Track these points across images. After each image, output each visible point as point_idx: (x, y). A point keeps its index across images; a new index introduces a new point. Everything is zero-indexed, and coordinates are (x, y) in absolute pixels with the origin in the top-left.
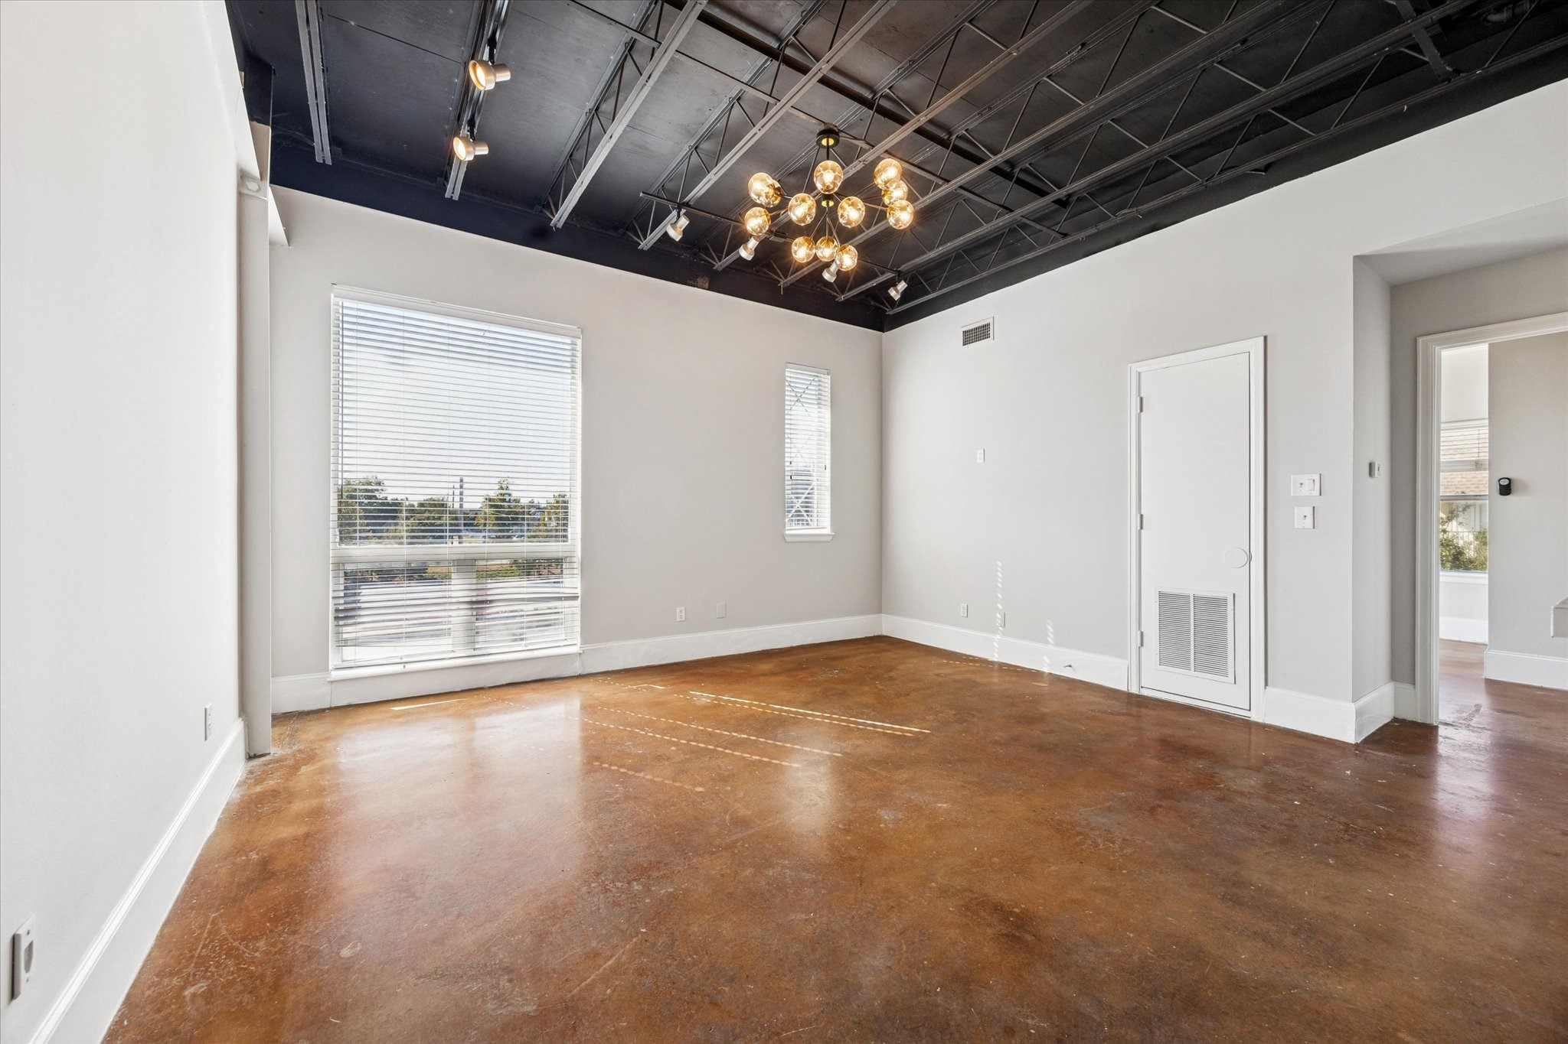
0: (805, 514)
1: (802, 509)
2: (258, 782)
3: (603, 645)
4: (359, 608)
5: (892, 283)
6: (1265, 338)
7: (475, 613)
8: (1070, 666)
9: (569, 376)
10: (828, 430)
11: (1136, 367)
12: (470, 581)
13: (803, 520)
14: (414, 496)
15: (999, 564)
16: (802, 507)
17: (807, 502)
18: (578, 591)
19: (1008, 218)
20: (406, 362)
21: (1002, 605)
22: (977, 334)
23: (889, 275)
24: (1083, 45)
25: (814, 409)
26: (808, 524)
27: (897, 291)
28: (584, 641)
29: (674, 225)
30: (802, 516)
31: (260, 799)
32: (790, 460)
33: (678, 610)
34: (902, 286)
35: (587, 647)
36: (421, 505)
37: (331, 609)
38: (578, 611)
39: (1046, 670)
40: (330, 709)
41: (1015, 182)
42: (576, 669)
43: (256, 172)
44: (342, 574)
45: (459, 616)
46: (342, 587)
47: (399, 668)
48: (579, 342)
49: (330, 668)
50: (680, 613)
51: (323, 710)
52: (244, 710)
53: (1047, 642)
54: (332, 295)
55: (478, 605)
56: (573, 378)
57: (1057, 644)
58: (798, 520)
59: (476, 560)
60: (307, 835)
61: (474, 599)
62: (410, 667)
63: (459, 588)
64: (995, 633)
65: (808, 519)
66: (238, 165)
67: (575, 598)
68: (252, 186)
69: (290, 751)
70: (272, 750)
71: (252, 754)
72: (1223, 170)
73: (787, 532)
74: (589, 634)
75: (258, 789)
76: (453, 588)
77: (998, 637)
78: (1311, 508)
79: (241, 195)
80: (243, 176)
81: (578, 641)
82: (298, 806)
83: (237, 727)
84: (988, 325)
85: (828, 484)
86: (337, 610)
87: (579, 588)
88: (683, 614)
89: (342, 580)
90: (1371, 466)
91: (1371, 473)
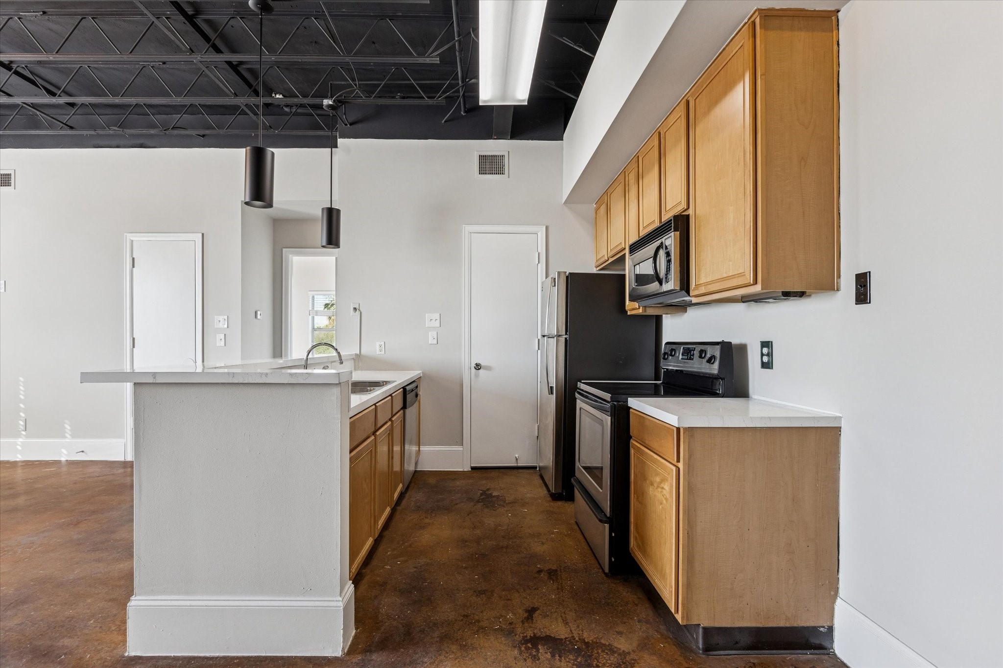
6: (203, 234)
8: (83, 452)
11: (130, 236)
15: (21, 379)
21: (24, 413)
22: (0, 180)
39: (63, 459)
53: (66, 437)
57: (73, 436)
64: (18, 435)
72: (174, 128)
77: (21, 440)
78: (224, 335)
84: (10, 174)
90: (256, 313)
91: (256, 317)
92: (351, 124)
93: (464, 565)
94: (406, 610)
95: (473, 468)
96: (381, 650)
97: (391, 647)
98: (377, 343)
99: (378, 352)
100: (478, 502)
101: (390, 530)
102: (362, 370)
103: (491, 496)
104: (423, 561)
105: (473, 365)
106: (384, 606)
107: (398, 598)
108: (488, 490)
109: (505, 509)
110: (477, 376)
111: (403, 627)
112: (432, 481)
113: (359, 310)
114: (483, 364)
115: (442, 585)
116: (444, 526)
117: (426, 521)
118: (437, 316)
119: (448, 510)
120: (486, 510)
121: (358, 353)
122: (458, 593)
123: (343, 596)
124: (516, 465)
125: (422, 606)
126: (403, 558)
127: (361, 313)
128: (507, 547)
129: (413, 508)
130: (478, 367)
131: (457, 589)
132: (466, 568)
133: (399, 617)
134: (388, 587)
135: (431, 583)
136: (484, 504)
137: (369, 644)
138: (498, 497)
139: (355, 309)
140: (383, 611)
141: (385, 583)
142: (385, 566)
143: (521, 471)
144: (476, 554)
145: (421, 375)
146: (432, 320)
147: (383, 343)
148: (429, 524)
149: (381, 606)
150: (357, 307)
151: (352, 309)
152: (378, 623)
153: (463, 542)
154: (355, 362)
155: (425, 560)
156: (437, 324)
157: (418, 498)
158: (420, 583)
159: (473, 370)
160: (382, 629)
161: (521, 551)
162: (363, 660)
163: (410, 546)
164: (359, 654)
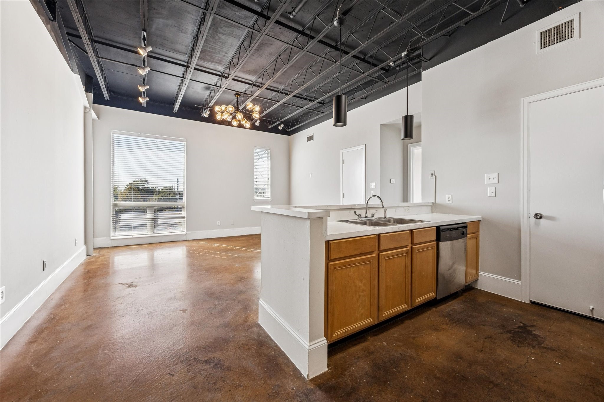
0: (263, 193)
1: (261, 192)
2: (89, 260)
3: (194, 232)
4: (120, 220)
5: (279, 125)
6: (366, 145)
7: (154, 222)
9: (183, 153)
10: (270, 167)
11: (342, 151)
12: (151, 213)
13: (262, 195)
14: (160, 186)
16: (262, 191)
17: (263, 190)
18: (185, 216)
19: (301, 110)
20: (133, 151)
22: (310, 138)
23: (278, 122)
24: (299, 73)
25: (266, 161)
26: (264, 196)
27: (281, 127)
28: (187, 230)
29: (205, 113)
30: (262, 194)
31: (89, 262)
32: (256, 176)
33: (218, 222)
34: (282, 125)
35: (188, 232)
36: (162, 189)
37: (111, 220)
38: (185, 221)
40: (111, 247)
41: (303, 99)
42: (184, 239)
43: (88, 106)
44: (114, 210)
45: (149, 223)
46: (115, 214)
47: (131, 237)
48: (186, 143)
49: (111, 236)
50: (218, 223)
51: (109, 247)
52: (86, 243)
54: (111, 133)
55: (155, 220)
56: (184, 154)
58: (260, 195)
59: (154, 207)
60: (99, 267)
61: (154, 218)
62: (134, 236)
63: (149, 214)
65: (264, 195)
66: (84, 106)
67: (184, 218)
68: (88, 110)
69: (98, 255)
70: (93, 254)
71: (88, 255)
72: (352, 100)
73: (255, 199)
74: (189, 228)
75: (89, 261)
76: (148, 214)
78: (373, 191)
79: (85, 113)
80: (85, 108)
81: (185, 231)
82: (98, 263)
83: (84, 247)
84: (312, 136)
85: (270, 184)
86: (113, 220)
87: (186, 215)
88: (219, 223)
89: (115, 212)
90: (390, 180)
91: (390, 182)
92: (429, 60)
93: (438, 375)
94: (365, 378)
95: (532, 302)
96: (325, 392)
97: (331, 395)
98: (447, 196)
99: (447, 202)
100: (509, 332)
101: (412, 320)
102: (436, 213)
103: (530, 333)
104: (411, 352)
105: (533, 214)
106: (356, 366)
107: (369, 367)
108: (531, 326)
109: (533, 351)
110: (537, 224)
111: (351, 388)
112: (481, 300)
113: (435, 175)
114: (544, 214)
115: (405, 378)
116: (454, 337)
117: (445, 327)
118: (496, 175)
119: (471, 326)
120: (510, 342)
121: (434, 202)
122: (409, 393)
123: (311, 344)
124: (591, 316)
125: (376, 383)
126: (400, 343)
127: (436, 177)
128: (496, 385)
129: (444, 313)
130: (539, 217)
131: (412, 390)
132: (437, 378)
133: (356, 379)
134: (371, 356)
135: (399, 372)
136: (513, 337)
137: (325, 383)
138: (536, 336)
139: (432, 174)
140: (352, 369)
141: (372, 353)
142: (384, 342)
143: (597, 324)
144: (459, 373)
145: (481, 219)
146: (491, 178)
147: (451, 196)
148: (444, 329)
149: (355, 365)
150: (433, 173)
151: (430, 175)
152: (342, 374)
153: (458, 357)
154: (432, 207)
155: (413, 353)
156: (496, 181)
157: (456, 308)
158: (392, 367)
159: (533, 220)
160: (341, 379)
161: (509, 398)
162: (312, 390)
163: (414, 338)
164: (315, 385)
